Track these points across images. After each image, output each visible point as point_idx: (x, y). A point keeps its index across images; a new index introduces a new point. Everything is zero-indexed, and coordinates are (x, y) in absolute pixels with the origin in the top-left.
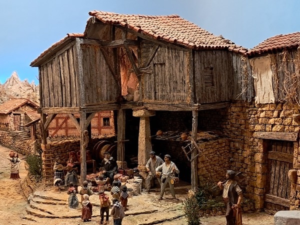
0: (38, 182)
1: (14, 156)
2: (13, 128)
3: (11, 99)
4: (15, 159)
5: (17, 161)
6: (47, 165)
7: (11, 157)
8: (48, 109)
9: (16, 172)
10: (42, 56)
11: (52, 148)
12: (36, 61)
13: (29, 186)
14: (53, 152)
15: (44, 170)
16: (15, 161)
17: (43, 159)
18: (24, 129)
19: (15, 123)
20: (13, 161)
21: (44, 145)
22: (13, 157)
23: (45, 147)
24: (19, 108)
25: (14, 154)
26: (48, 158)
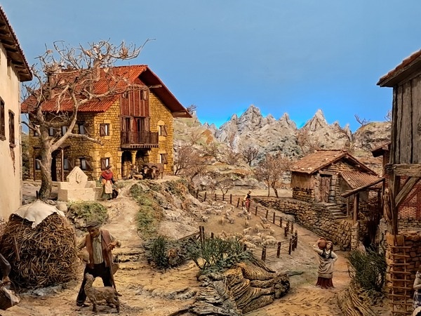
0: (375, 303)
1: (326, 247)
2: (318, 197)
3: (316, 151)
4: (328, 252)
5: (330, 257)
6: (396, 276)
7: (321, 248)
8: (408, 167)
9: (327, 276)
10: (406, 64)
11: (407, 243)
12: (390, 74)
13: (357, 309)
14: (408, 251)
15: (390, 285)
16: (327, 256)
17: (390, 262)
18: (335, 201)
19: (321, 190)
20: (323, 256)
21: (393, 237)
22: (324, 248)
23: (395, 240)
24: (330, 165)
25: (326, 244)
26: (399, 261)
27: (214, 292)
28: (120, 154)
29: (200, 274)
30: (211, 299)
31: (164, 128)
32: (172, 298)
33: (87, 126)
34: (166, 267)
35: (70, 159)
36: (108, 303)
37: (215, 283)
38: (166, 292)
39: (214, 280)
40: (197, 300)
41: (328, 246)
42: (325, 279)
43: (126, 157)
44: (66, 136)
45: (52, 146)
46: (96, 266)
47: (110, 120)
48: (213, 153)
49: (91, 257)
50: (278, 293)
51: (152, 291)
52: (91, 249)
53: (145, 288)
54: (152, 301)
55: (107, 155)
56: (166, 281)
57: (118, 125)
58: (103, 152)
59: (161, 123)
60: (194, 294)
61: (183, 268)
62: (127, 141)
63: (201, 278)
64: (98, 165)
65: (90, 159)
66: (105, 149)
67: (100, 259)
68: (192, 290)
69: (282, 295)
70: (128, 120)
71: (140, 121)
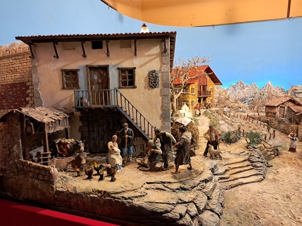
4: (295, 138)
5: (296, 140)
7: (291, 136)
9: (294, 147)
19: (280, 113)
20: (293, 139)
22: (293, 136)
27: (256, 153)
28: (198, 99)
29: (248, 146)
30: (256, 156)
31: (212, 89)
32: (239, 155)
33: (187, 89)
34: (231, 143)
35: (180, 102)
36: (215, 156)
37: (256, 149)
38: (236, 152)
39: (255, 148)
40: (250, 156)
41: (295, 135)
42: (293, 149)
43: (199, 101)
44: (180, 93)
45: (176, 97)
46: (212, 141)
47: (195, 86)
48: (228, 99)
49: (211, 138)
50: (276, 154)
51: (230, 152)
52: (211, 135)
53: (227, 150)
54: (231, 156)
55: (194, 100)
56: (233, 148)
57: (197, 88)
58: (192, 99)
59: (211, 87)
60: (248, 154)
61: (237, 143)
62: (200, 95)
63: (249, 147)
64: (190, 103)
65: (187, 101)
66: (193, 98)
67: (214, 139)
68: (247, 152)
69: (277, 155)
70: (200, 86)
71: (204, 87)
